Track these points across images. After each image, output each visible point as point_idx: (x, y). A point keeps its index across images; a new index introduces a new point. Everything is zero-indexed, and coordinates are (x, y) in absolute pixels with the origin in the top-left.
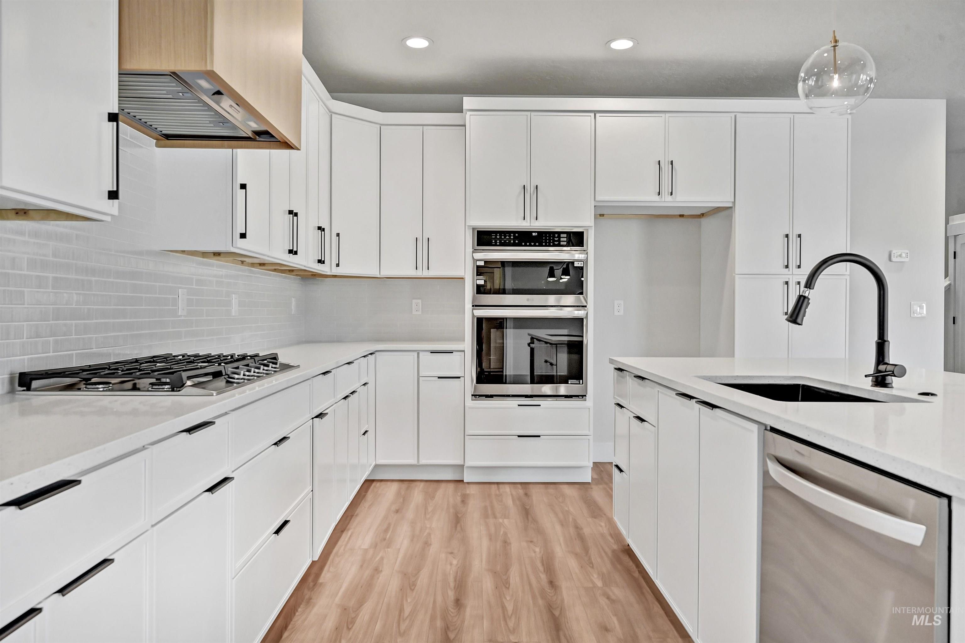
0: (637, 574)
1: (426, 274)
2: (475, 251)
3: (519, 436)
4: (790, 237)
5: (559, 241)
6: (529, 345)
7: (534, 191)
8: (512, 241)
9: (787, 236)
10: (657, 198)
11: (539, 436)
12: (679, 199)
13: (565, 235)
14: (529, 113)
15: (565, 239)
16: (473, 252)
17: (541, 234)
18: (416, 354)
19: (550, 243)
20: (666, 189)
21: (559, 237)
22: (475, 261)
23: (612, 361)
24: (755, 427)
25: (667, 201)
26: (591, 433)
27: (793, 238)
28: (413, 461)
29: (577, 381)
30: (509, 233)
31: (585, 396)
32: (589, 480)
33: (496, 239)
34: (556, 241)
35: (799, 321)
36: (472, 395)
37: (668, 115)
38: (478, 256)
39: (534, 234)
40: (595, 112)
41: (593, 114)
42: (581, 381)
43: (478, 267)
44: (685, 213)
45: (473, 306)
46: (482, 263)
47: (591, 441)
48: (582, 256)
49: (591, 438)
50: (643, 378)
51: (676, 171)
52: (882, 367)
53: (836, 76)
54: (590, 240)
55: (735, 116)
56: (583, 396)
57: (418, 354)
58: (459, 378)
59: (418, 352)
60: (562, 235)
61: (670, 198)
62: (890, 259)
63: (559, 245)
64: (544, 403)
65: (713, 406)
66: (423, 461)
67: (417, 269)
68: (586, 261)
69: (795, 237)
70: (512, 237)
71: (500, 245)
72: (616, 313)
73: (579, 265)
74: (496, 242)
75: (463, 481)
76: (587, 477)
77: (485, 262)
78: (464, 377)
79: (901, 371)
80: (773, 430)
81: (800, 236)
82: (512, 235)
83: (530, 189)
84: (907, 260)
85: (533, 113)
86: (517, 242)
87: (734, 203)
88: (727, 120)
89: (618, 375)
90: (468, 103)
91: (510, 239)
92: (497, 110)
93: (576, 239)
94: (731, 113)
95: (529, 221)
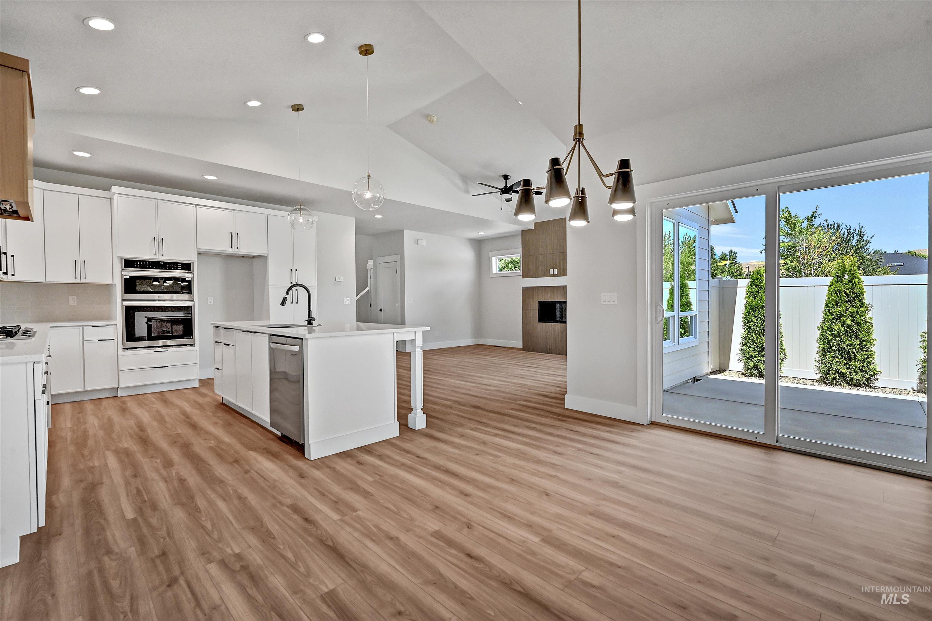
0: (227, 409)
1: (83, 281)
2: (122, 270)
3: (155, 368)
4: (293, 270)
5: (177, 267)
6: (147, 323)
7: (161, 241)
9: (291, 270)
10: (231, 250)
11: (168, 367)
12: (241, 250)
13: (180, 265)
14: (157, 200)
15: (181, 267)
16: (121, 271)
17: (166, 263)
18: (80, 328)
19: (171, 268)
20: (235, 246)
21: (177, 265)
22: (124, 275)
23: (212, 324)
24: (267, 336)
25: (235, 251)
26: (198, 362)
27: (294, 271)
28: (82, 390)
29: (189, 337)
30: (145, 262)
31: (194, 344)
32: (198, 386)
33: (137, 265)
34: (175, 267)
35: (284, 305)
36: (123, 349)
37: (235, 211)
38: (124, 273)
39: (161, 263)
40: (196, 205)
42: (192, 337)
43: (125, 279)
44: (245, 256)
45: (122, 300)
46: (128, 277)
47: (198, 367)
48: (190, 275)
49: (198, 365)
50: (228, 328)
51: (240, 238)
52: (309, 319)
53: (301, 218)
54: (195, 267)
55: (267, 217)
56: (193, 344)
57: (83, 328)
58: (114, 339)
61: (237, 250)
62: (336, 281)
63: (177, 269)
64: (170, 349)
65: (255, 332)
66: (88, 389)
67: (76, 278)
68: (193, 278)
69: (295, 271)
71: (140, 268)
72: (209, 303)
73: (189, 280)
75: (117, 396)
76: (196, 384)
77: (130, 276)
78: (117, 339)
79: (314, 319)
80: (273, 335)
81: (297, 270)
82: (147, 263)
83: (158, 240)
84: (342, 281)
85: (159, 201)
86: (149, 266)
87: (268, 254)
88: (264, 218)
89: (216, 330)
90: (114, 189)
91: (146, 265)
92: (136, 196)
93: (187, 267)
94: (265, 215)
95: (158, 256)
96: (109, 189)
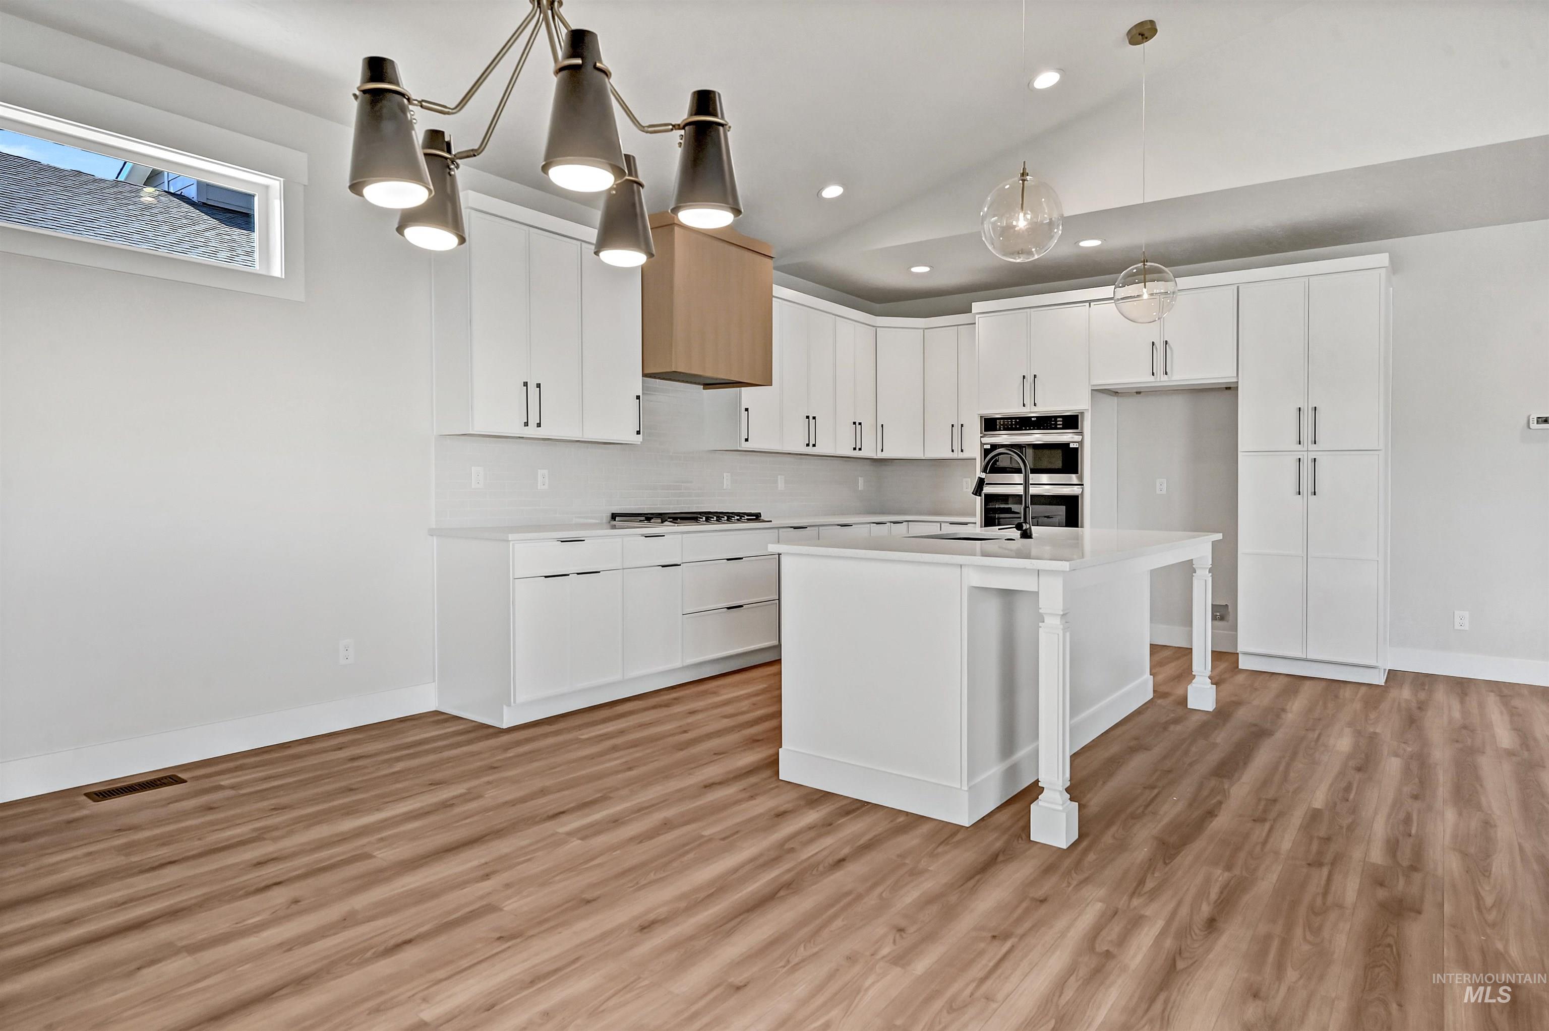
1: (961, 455)
4: (1304, 410)
5: (1056, 424)
7: (1032, 380)
8: (1014, 426)
9: (1299, 409)
10: (1152, 378)
12: (1174, 378)
13: (1062, 420)
14: (1029, 309)
15: (1061, 423)
16: (981, 437)
17: (1040, 419)
18: (939, 524)
19: (1047, 426)
20: (1160, 370)
21: (1056, 421)
22: (982, 444)
25: (1162, 380)
27: (1306, 411)
30: (1011, 418)
33: (1000, 425)
34: (1053, 424)
38: (985, 440)
39: (1033, 419)
40: (1090, 302)
41: (1088, 304)
43: (985, 450)
46: (988, 447)
48: (1077, 438)
51: (1169, 350)
54: (1087, 424)
55: (1238, 288)
59: (940, 522)
60: (1058, 419)
61: (1164, 377)
63: (1056, 428)
67: (953, 450)
68: (1081, 443)
69: (1309, 411)
70: (1014, 423)
71: (1004, 430)
73: (1075, 446)
74: (1000, 428)
77: (991, 445)
81: (1315, 409)
82: (1014, 420)
83: (1029, 379)
85: (1032, 310)
86: (1018, 426)
87: (1237, 378)
88: (1231, 292)
90: (977, 307)
91: (1012, 424)
92: (1001, 311)
93: (1071, 422)
94: (1232, 287)
95: (1029, 408)
96: (969, 310)
